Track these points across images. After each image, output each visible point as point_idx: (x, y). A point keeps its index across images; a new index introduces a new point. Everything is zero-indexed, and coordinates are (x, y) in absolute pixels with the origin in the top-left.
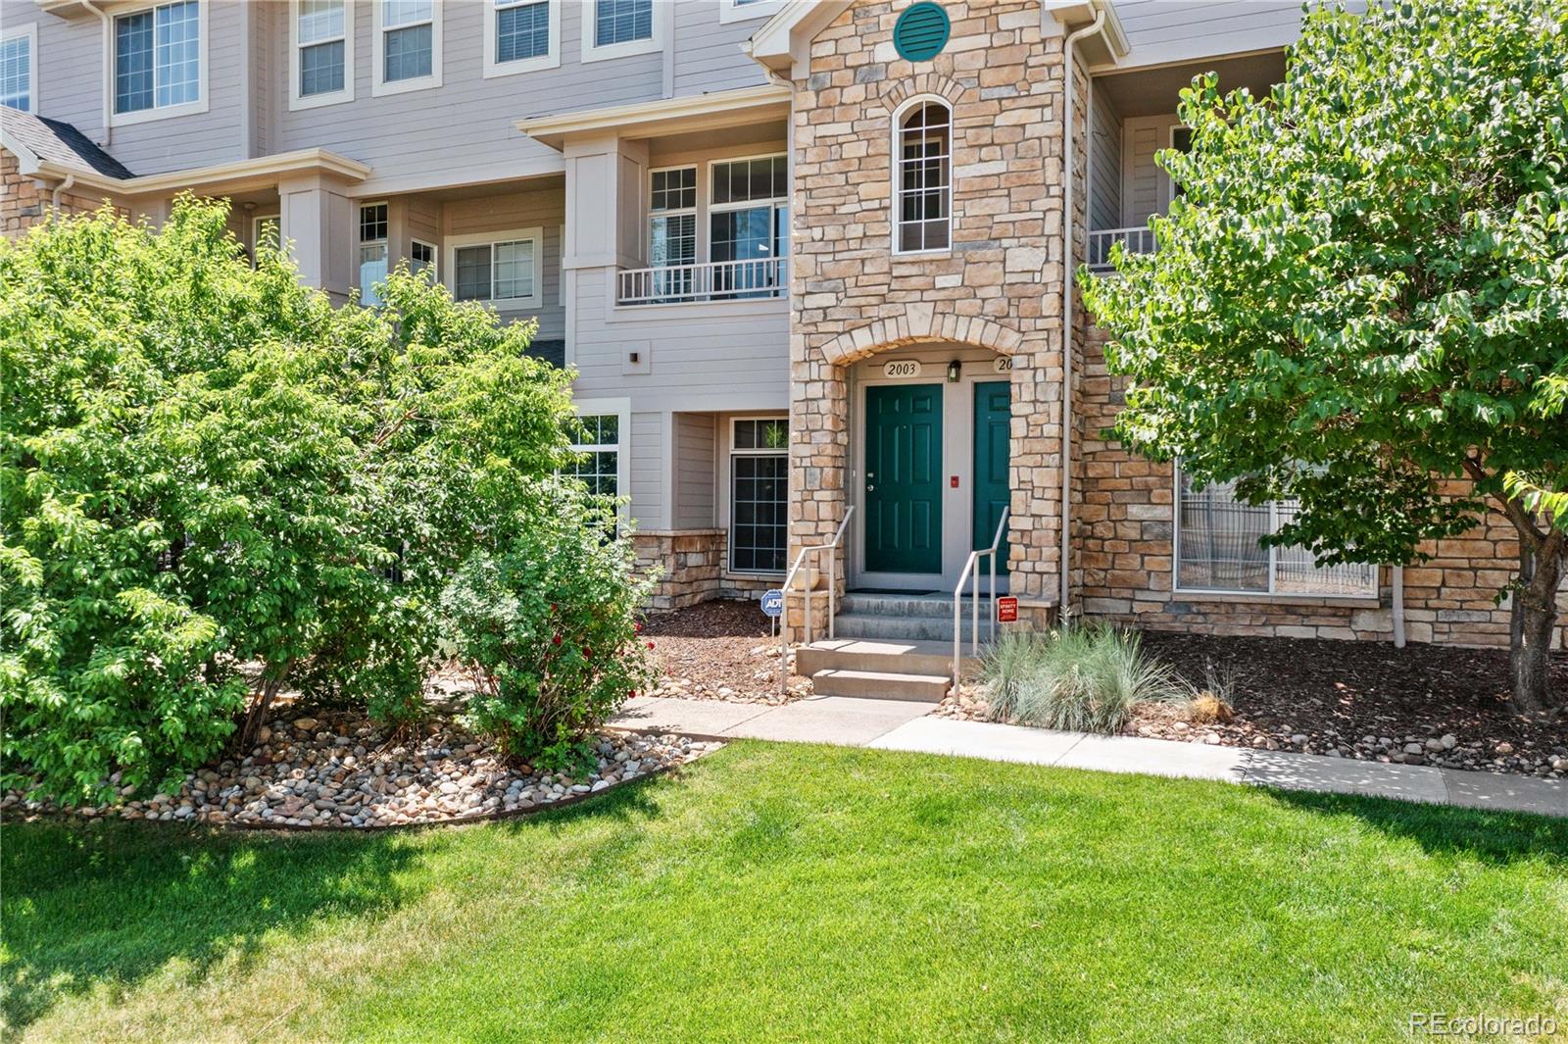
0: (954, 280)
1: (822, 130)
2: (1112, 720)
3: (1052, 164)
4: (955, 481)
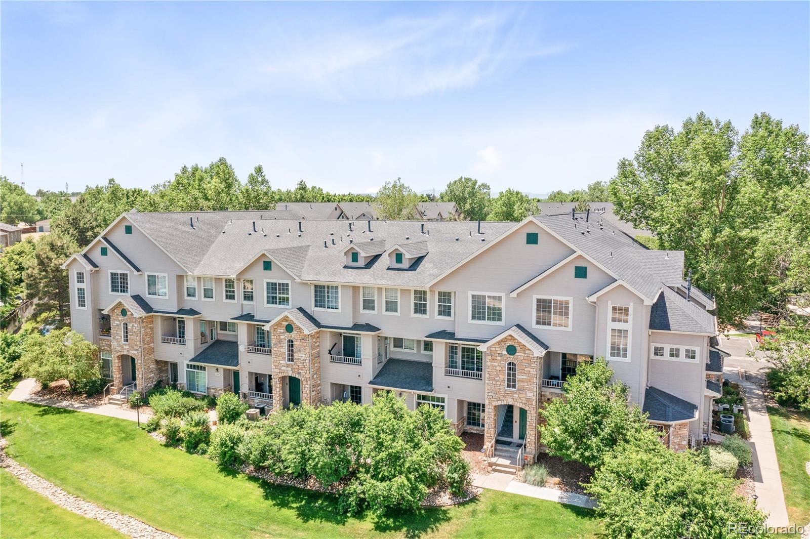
0: (517, 396)
1: (492, 363)
2: (542, 484)
3: (535, 379)
4: (516, 422)
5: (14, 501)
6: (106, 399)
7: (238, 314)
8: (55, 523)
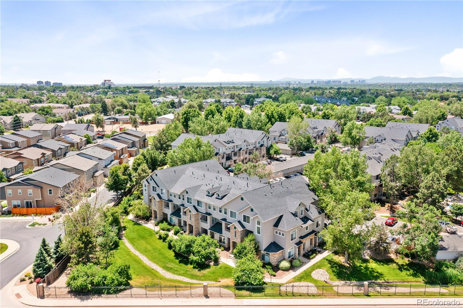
5: (123, 249)
6: (150, 222)
7: (181, 204)
8: (129, 255)
